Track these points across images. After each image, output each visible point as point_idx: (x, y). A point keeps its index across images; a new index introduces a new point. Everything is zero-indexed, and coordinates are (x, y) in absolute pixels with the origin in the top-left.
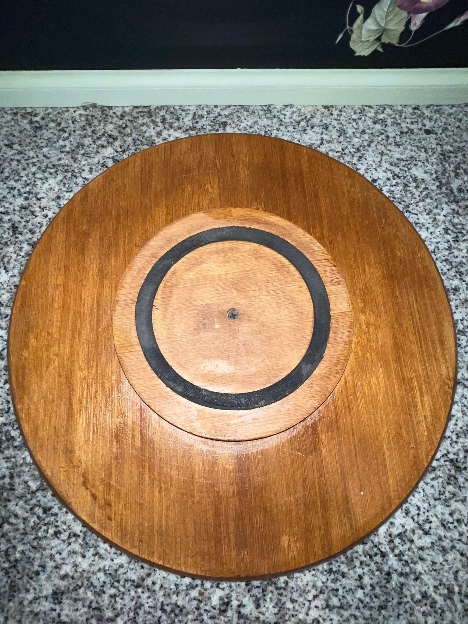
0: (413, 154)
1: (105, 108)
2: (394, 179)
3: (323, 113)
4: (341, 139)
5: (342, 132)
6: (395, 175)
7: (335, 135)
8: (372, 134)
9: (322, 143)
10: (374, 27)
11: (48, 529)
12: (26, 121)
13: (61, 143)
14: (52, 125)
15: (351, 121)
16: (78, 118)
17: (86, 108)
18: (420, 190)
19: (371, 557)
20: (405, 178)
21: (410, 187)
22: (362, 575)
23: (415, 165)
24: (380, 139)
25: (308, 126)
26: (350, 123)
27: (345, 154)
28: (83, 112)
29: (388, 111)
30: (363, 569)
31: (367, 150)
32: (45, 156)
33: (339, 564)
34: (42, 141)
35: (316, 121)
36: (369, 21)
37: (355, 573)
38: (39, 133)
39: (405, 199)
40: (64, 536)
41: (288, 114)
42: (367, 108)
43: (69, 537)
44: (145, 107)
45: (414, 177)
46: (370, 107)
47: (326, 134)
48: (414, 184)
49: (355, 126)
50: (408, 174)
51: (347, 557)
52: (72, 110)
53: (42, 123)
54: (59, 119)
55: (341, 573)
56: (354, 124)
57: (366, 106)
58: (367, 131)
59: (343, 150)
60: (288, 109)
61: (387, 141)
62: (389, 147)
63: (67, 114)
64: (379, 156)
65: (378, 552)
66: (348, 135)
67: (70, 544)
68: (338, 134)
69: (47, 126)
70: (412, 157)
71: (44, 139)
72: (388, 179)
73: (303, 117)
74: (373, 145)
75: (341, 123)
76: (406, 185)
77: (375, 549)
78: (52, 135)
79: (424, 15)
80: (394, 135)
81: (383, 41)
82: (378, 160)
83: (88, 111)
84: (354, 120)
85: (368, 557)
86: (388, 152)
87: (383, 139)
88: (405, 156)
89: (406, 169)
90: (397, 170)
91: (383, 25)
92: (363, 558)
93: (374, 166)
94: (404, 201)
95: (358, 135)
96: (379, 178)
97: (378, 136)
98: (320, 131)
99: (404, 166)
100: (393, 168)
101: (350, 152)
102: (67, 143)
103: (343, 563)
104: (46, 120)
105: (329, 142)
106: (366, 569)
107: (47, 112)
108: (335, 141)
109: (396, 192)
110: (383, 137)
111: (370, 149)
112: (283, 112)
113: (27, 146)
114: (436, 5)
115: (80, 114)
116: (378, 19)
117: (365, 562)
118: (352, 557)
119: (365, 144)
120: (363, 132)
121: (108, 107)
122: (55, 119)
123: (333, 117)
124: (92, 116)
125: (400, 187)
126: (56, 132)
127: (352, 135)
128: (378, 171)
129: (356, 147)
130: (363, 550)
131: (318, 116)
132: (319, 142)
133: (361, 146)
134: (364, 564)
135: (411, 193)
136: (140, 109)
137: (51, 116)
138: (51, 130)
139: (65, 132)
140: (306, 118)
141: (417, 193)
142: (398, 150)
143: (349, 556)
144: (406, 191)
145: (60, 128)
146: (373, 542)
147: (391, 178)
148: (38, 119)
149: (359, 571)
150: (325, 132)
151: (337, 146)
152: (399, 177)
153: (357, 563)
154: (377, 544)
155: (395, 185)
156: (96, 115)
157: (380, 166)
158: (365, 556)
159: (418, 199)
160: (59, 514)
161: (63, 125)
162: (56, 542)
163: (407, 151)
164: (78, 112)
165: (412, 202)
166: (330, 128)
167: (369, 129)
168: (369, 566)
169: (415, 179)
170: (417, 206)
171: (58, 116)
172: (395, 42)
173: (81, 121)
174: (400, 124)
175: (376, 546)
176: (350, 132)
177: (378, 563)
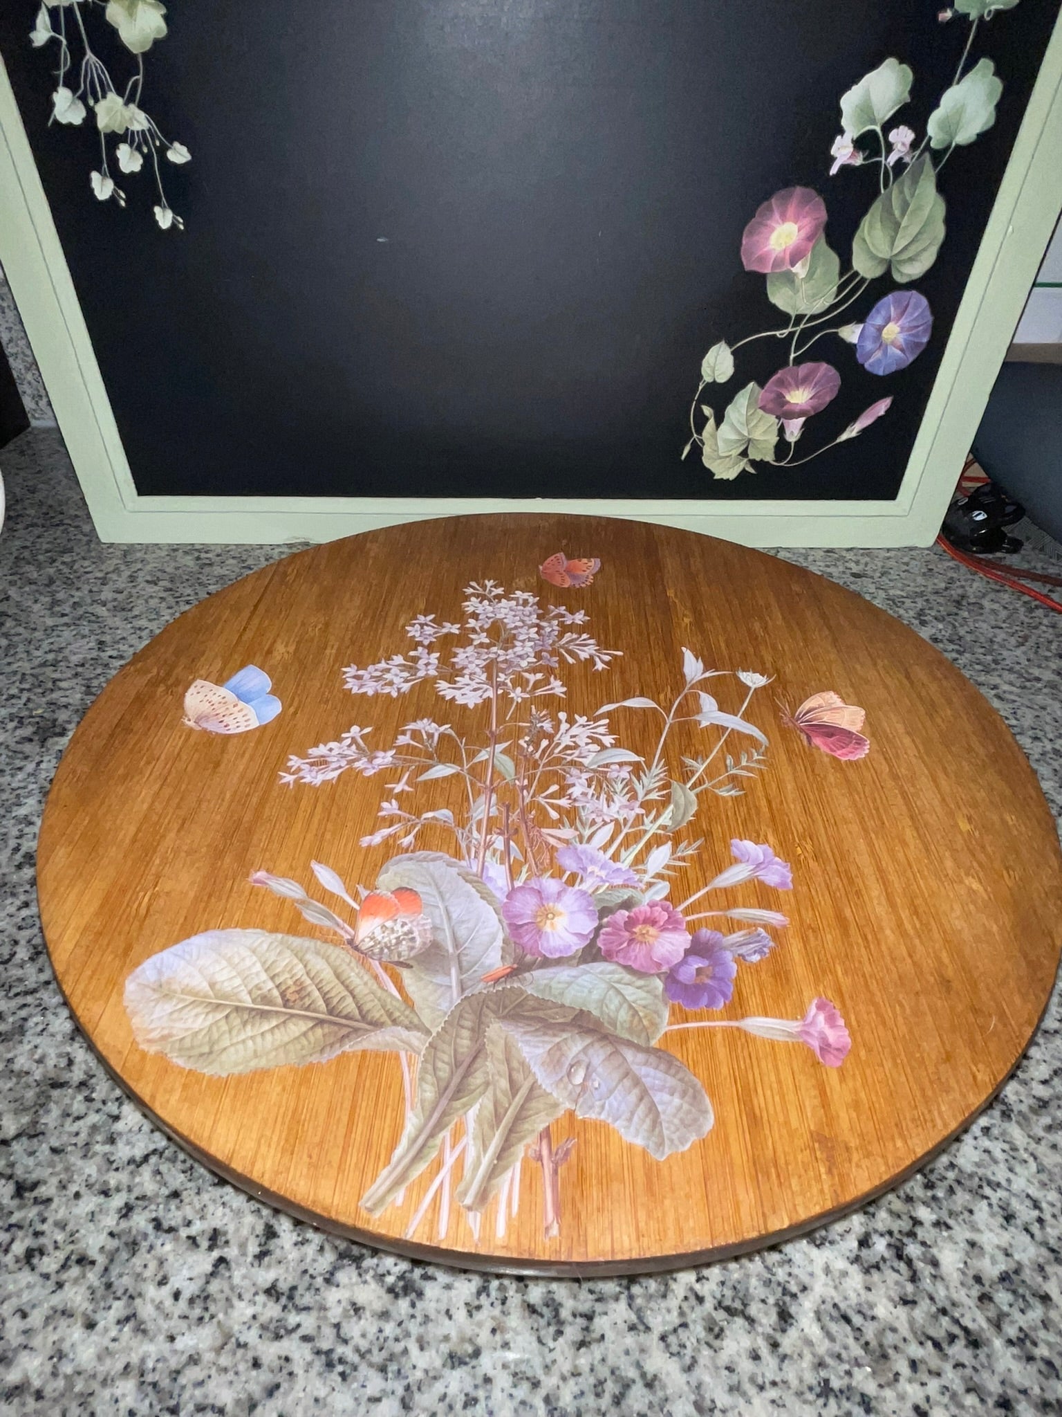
11: (12, 1241)
12: (189, 557)
19: (937, 1345)
22: (924, 1406)
30: (923, 1384)
33: (847, 1367)
34: (209, 578)
37: (902, 1397)
40: (49, 1264)
43: (64, 1266)
51: (867, 1344)
55: (857, 1399)
65: (956, 1330)
67: (60, 1285)
69: (223, 563)
77: (945, 1321)
79: (803, 419)
85: (929, 1343)
92: (915, 1351)
103: (858, 1364)
106: (933, 1385)
107: (227, 549)
116: (737, 426)
117: (922, 1361)
118: (881, 1346)
130: (912, 1322)
134: (922, 1367)
137: (232, 553)
143: (874, 1344)
146: (932, 1299)
149: (914, 1393)
153: (903, 1368)
154: (948, 1307)
158: (921, 1343)
160: (56, 1200)
162: (26, 1277)
168: (939, 1375)
171: (245, 553)
172: (770, 459)
175: (944, 1312)
177: (963, 1366)
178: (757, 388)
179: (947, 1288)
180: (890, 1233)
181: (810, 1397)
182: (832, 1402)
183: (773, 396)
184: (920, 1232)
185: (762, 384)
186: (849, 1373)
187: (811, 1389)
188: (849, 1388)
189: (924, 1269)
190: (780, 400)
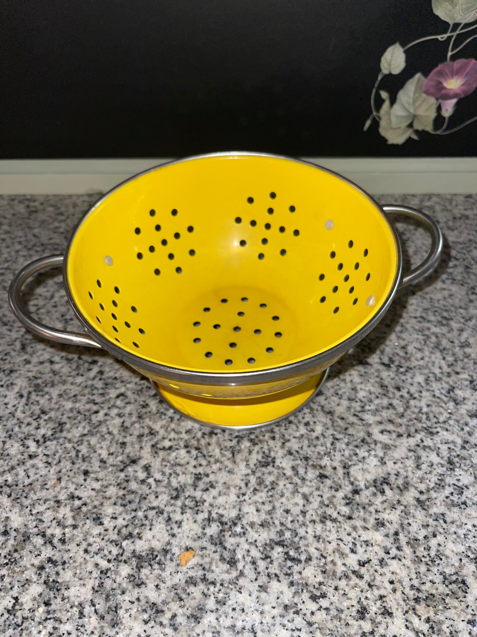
10: (402, 113)
13: (56, 224)
14: (50, 209)
17: (91, 196)
21: (472, 269)
28: (88, 198)
32: (35, 236)
34: (34, 223)
36: (396, 106)
38: (33, 216)
39: (469, 281)
50: (468, 256)
52: (75, 197)
53: (40, 207)
54: (59, 205)
63: (69, 200)
69: (44, 210)
71: (37, 223)
76: (467, 267)
78: (47, 218)
79: (454, 101)
91: (412, 111)
94: (466, 283)
99: (462, 249)
102: (63, 225)
104: (45, 205)
109: (455, 273)
114: (464, 92)
115: (84, 201)
116: (406, 105)
122: (55, 205)
126: (52, 216)
137: (50, 202)
138: (48, 214)
139: (63, 215)
144: (468, 273)
148: (36, 204)
178: (422, 78)
183: (433, 83)
185: (426, 75)
190: (439, 87)
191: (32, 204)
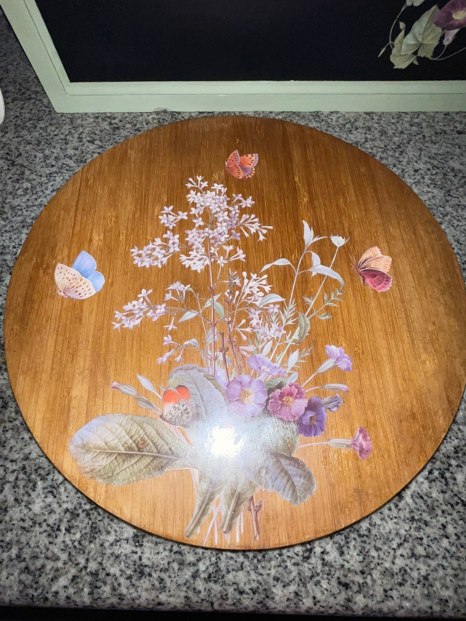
0: (448, 149)
1: (174, 113)
2: (433, 169)
3: (365, 118)
4: (383, 138)
5: (383, 133)
6: (434, 166)
7: (377, 135)
8: (410, 134)
9: (366, 141)
10: (412, 42)
14: (128, 126)
15: (390, 124)
16: (151, 120)
17: (157, 113)
18: (458, 178)
19: (452, 506)
20: (443, 168)
21: (448, 176)
22: (445, 524)
23: (451, 158)
24: (417, 138)
25: (352, 128)
26: (389, 126)
27: (388, 149)
28: (156, 116)
29: (422, 116)
30: (446, 518)
31: (407, 147)
33: (420, 512)
34: (120, 138)
35: (359, 124)
36: (409, 36)
37: (438, 521)
38: (117, 132)
39: (446, 185)
41: (334, 118)
42: (403, 115)
44: (209, 113)
45: (451, 168)
46: (406, 113)
47: (369, 134)
48: (453, 174)
49: (394, 128)
50: (445, 165)
51: (428, 505)
52: (145, 115)
53: (120, 124)
54: (134, 122)
55: (423, 522)
56: (393, 126)
57: (402, 113)
58: (405, 132)
59: (386, 146)
60: (334, 114)
61: (424, 139)
62: (427, 144)
63: (141, 117)
64: (419, 151)
65: (459, 501)
66: (388, 135)
68: (380, 134)
69: (124, 126)
70: (448, 152)
71: (122, 137)
72: (429, 169)
73: (348, 121)
74: (412, 143)
75: (382, 126)
76: (445, 174)
77: (456, 498)
78: (129, 133)
79: (456, 31)
80: (429, 135)
81: (419, 55)
82: (417, 154)
83: (159, 115)
84: (393, 124)
85: (449, 505)
86: (426, 148)
87: (420, 139)
88: (441, 151)
89: (444, 161)
90: (436, 163)
91: (420, 40)
92: (444, 507)
93: (415, 159)
95: (397, 135)
96: (420, 169)
97: (415, 136)
98: (364, 132)
99: (442, 159)
100: (432, 161)
101: (392, 148)
103: (424, 511)
104: (124, 122)
105: (372, 140)
106: (449, 518)
107: (124, 116)
108: (378, 139)
110: (420, 136)
111: (409, 146)
112: (330, 117)
113: (107, 142)
115: (153, 118)
116: (417, 35)
117: (446, 510)
118: (433, 506)
119: (405, 142)
120: (402, 132)
121: (177, 113)
122: (131, 121)
123: (374, 121)
124: (163, 119)
125: (440, 176)
126: (132, 131)
127: (392, 135)
128: (419, 163)
129: (397, 144)
130: (444, 498)
131: (361, 120)
132: (363, 140)
133: (401, 144)
134: (446, 513)
135: (450, 181)
136: (205, 115)
137: (127, 119)
138: (128, 130)
139: (140, 131)
140: (350, 121)
141: (456, 181)
142: (435, 146)
143: (430, 505)
144: (445, 179)
145: (136, 128)
146: (452, 491)
147: (431, 169)
148: (116, 121)
149: (442, 520)
150: (368, 132)
151: (380, 143)
152: (437, 168)
153: (439, 512)
154: (458, 494)
155: (435, 174)
156: (167, 119)
157: (420, 159)
158: (447, 505)
159: (457, 185)
161: (138, 126)
163: (443, 147)
164: (151, 117)
165: (452, 188)
166: (373, 129)
167: (406, 130)
168: (451, 515)
169: (453, 170)
170: (457, 191)
171: (134, 119)
172: (429, 56)
173: (154, 123)
174: (434, 126)
175: (456, 495)
176: (390, 132)
177: (460, 512)
179: (458, 487)
180: (440, 469)
181: (408, 521)
182: (415, 523)
184: (451, 468)
186: (421, 514)
187: (408, 519)
188: (421, 519)
189: (451, 482)
191: (113, 121)
